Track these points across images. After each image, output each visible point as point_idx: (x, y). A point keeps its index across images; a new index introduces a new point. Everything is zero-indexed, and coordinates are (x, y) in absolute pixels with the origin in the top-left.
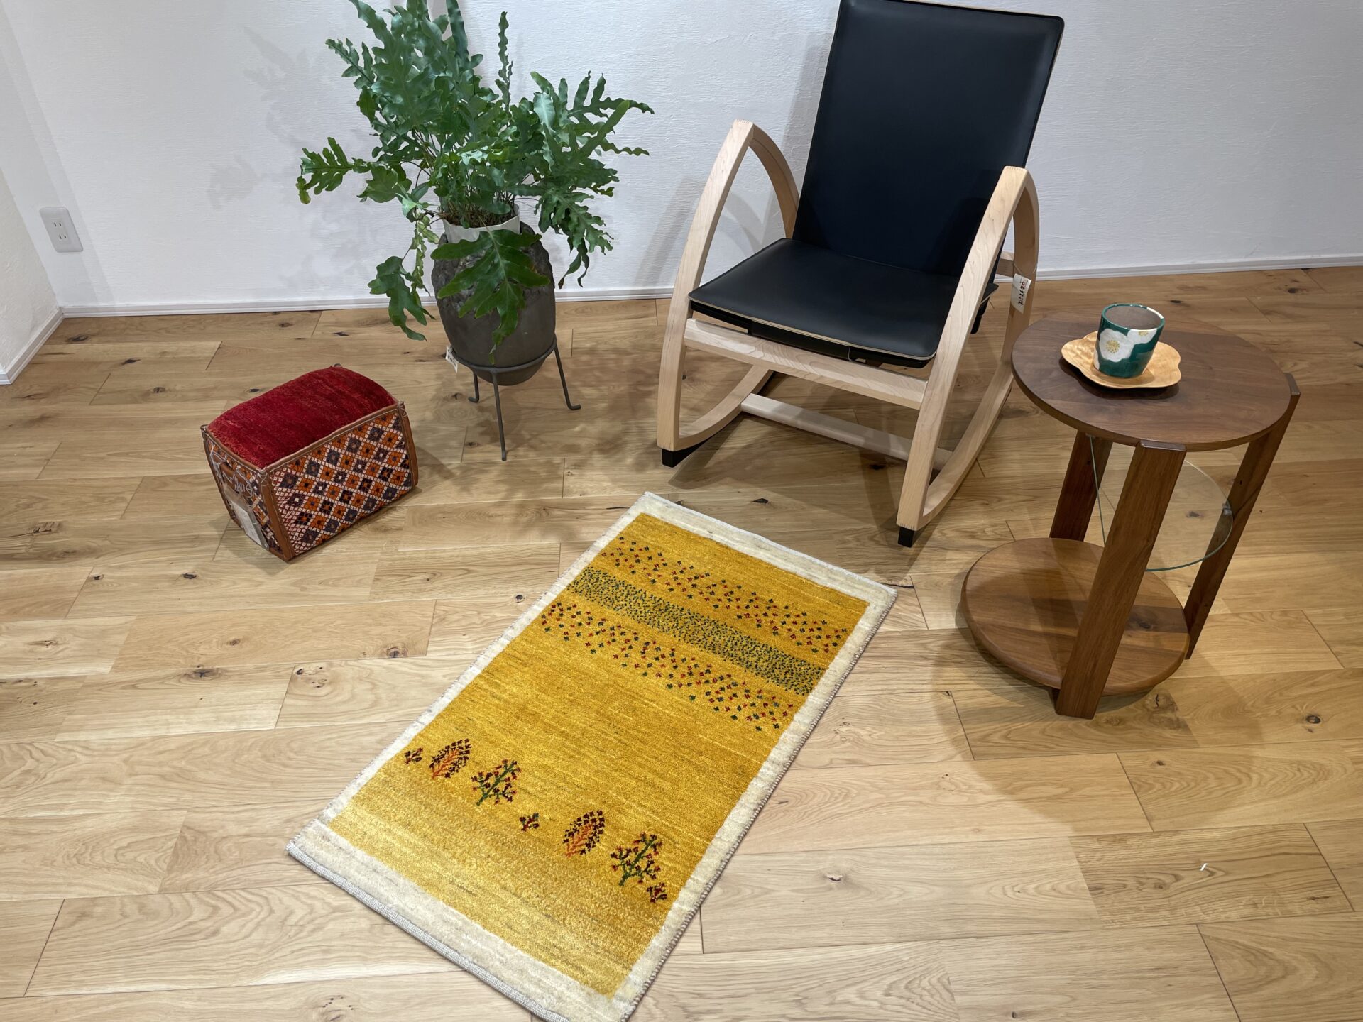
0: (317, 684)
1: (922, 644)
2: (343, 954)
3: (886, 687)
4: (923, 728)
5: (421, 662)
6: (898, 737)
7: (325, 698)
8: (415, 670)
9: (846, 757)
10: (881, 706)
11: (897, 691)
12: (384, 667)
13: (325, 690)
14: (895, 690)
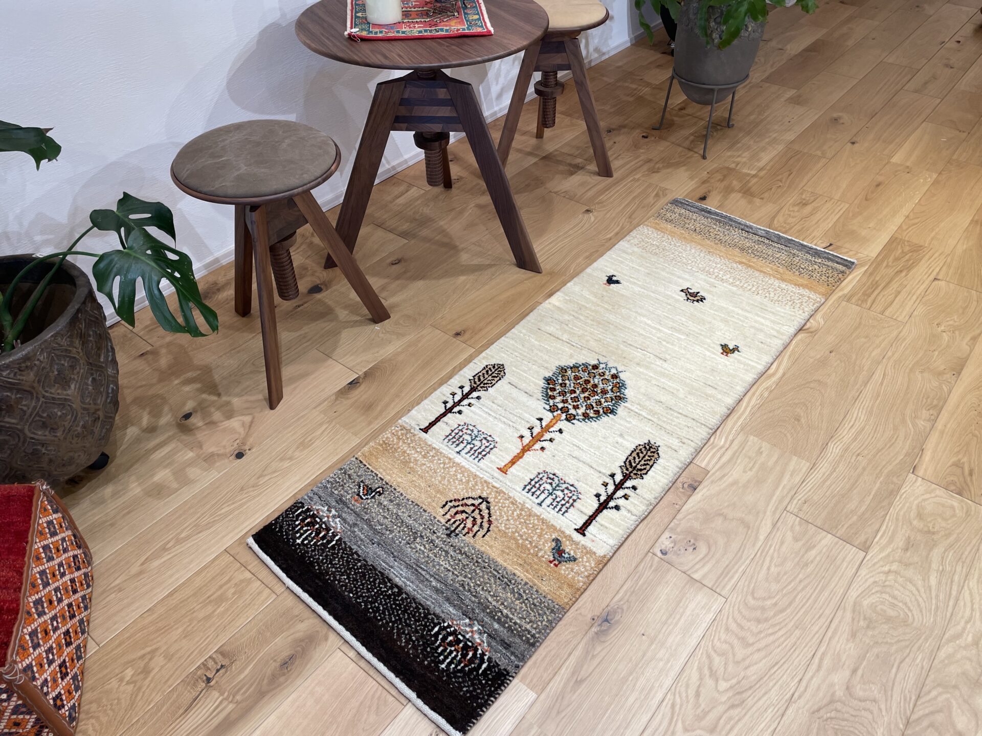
1: (887, 266)
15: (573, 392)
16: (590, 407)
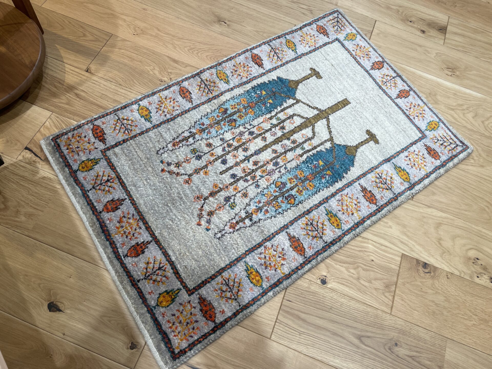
0: (479, 262)
2: (448, 90)
3: (119, 90)
4: (122, 59)
5: (406, 248)
6: (140, 62)
7: (471, 247)
8: (411, 243)
9: (176, 65)
10: (133, 81)
11: (115, 84)
12: (433, 256)
13: (472, 254)
14: (115, 86)
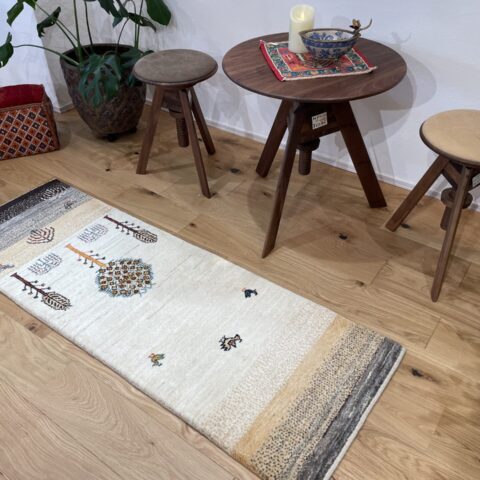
15: (125, 272)
16: (109, 279)
